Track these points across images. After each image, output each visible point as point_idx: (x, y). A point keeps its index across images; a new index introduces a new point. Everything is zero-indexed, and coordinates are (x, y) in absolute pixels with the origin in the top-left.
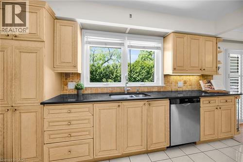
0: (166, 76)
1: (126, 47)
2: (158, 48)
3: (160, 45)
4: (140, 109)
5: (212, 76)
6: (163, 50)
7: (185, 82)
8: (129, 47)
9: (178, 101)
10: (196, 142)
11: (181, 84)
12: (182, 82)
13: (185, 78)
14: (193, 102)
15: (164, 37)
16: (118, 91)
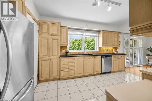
0: (99, 47)
1: (84, 36)
2: (96, 36)
3: (97, 35)
4: (91, 59)
5: (118, 47)
6: (99, 37)
7: (107, 50)
8: (85, 36)
9: (104, 56)
10: (110, 72)
11: (105, 51)
12: (106, 50)
13: (107, 48)
14: (110, 57)
15: (99, 32)
16: (81, 53)
